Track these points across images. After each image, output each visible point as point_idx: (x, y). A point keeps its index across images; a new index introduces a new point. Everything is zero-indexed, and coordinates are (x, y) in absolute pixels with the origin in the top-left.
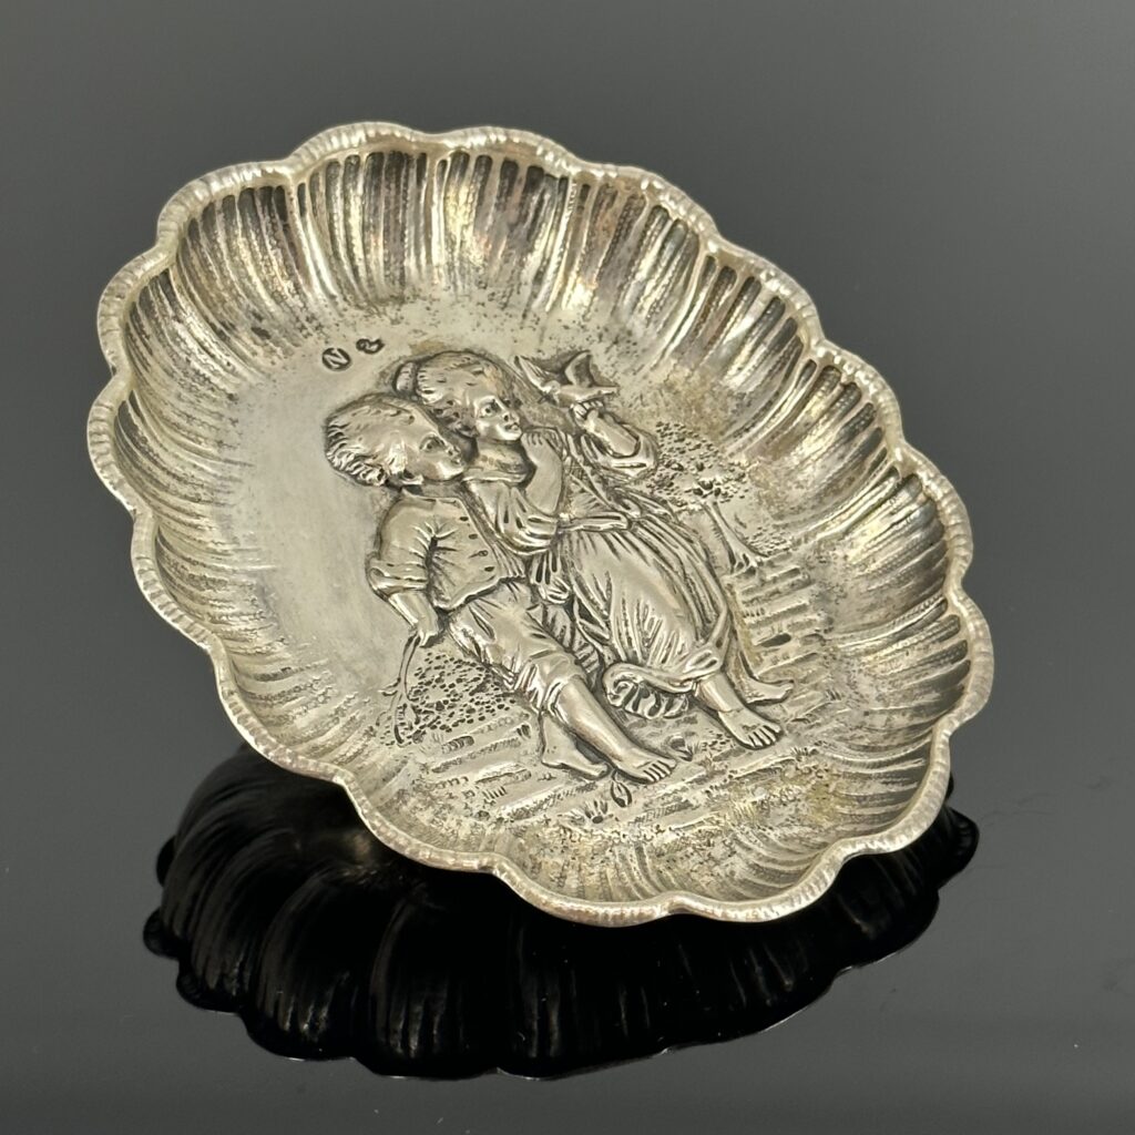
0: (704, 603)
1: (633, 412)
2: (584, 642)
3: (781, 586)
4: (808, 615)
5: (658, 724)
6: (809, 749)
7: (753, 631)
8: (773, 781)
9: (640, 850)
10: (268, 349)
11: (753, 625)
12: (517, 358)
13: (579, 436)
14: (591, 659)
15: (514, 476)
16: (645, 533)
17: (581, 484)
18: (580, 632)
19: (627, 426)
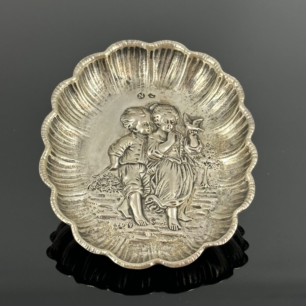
0: (185, 190)
1: (204, 138)
2: (149, 186)
3: (208, 195)
4: (210, 205)
5: (152, 213)
6: (184, 236)
7: (193, 202)
8: (170, 240)
9: (125, 240)
10: (127, 87)
11: (194, 201)
12: (184, 113)
13: (185, 138)
14: (148, 191)
15: (161, 140)
16: (183, 167)
17: (176, 149)
18: (150, 183)
19: (199, 140)
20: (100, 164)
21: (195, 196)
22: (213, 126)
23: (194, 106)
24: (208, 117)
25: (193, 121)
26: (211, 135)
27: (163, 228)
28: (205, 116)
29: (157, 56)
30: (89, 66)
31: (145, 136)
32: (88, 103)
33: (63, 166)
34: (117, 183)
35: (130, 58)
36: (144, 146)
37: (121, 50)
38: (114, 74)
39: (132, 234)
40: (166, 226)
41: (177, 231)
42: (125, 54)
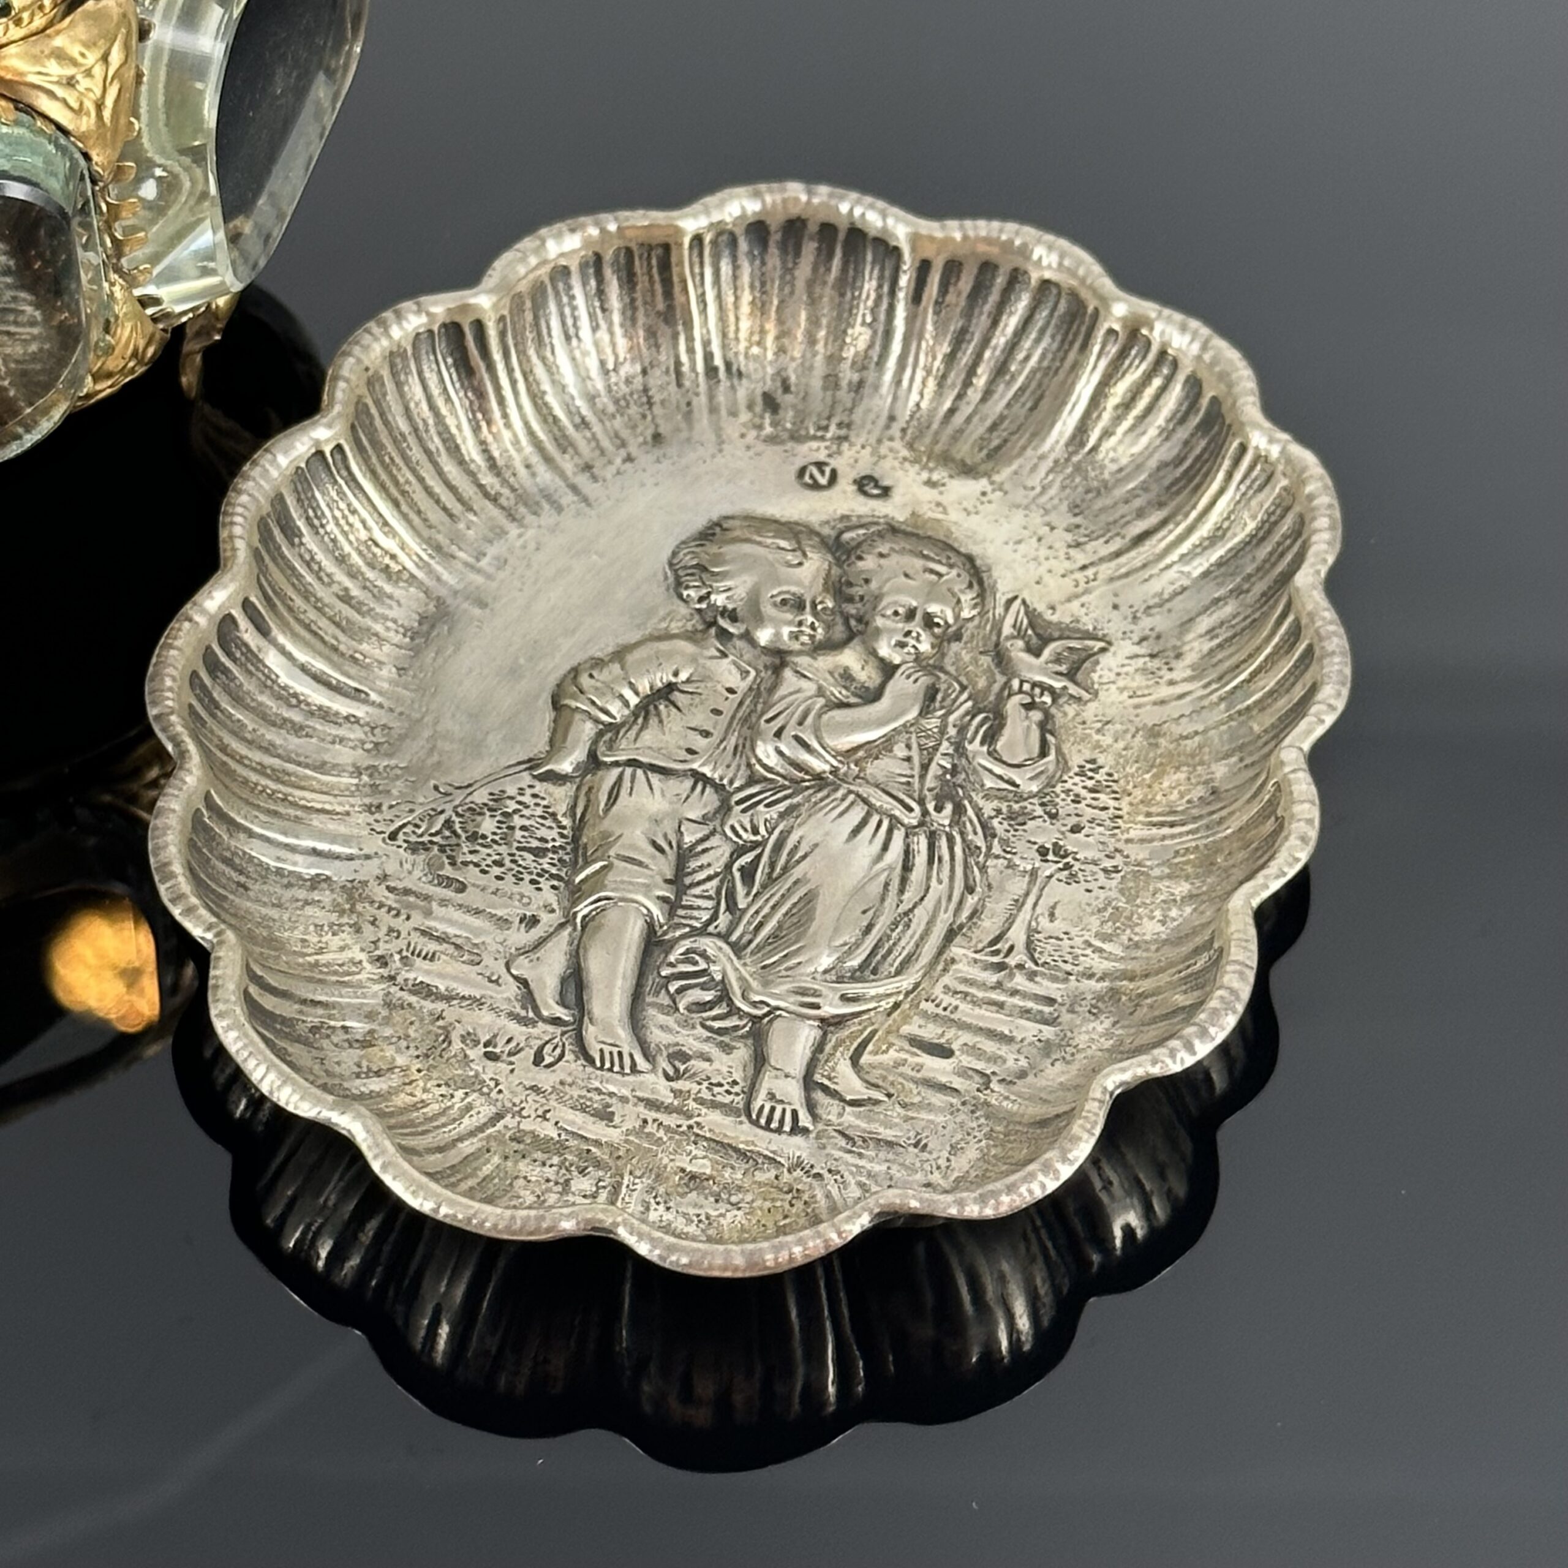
0: (895, 953)
1: (1079, 730)
2: (712, 893)
3: (1012, 1002)
4: (1003, 1050)
5: (686, 1024)
6: (815, 1171)
7: (917, 1020)
8: (733, 1168)
9: (499, 1117)
10: (757, 421)
11: (925, 1014)
12: (1016, 598)
13: (980, 712)
14: (696, 913)
15: (844, 692)
16: (921, 844)
17: (915, 753)
18: (722, 882)
19: (1049, 737)
20: (493, 741)
21: (938, 991)
22: (1148, 687)
23: (1080, 576)
24: (1136, 639)
25: (1046, 641)
26: (1118, 727)
27: (714, 1105)
28: (1119, 635)
29: (950, 298)
30: (583, 266)
31: (768, 660)
32: (528, 449)
33: (294, 701)
34: (550, 845)
35: (810, 284)
36: (748, 702)
37: (773, 228)
38: (706, 343)
39: (544, 1101)
40: (738, 1099)
41: (784, 1136)
42: (790, 258)
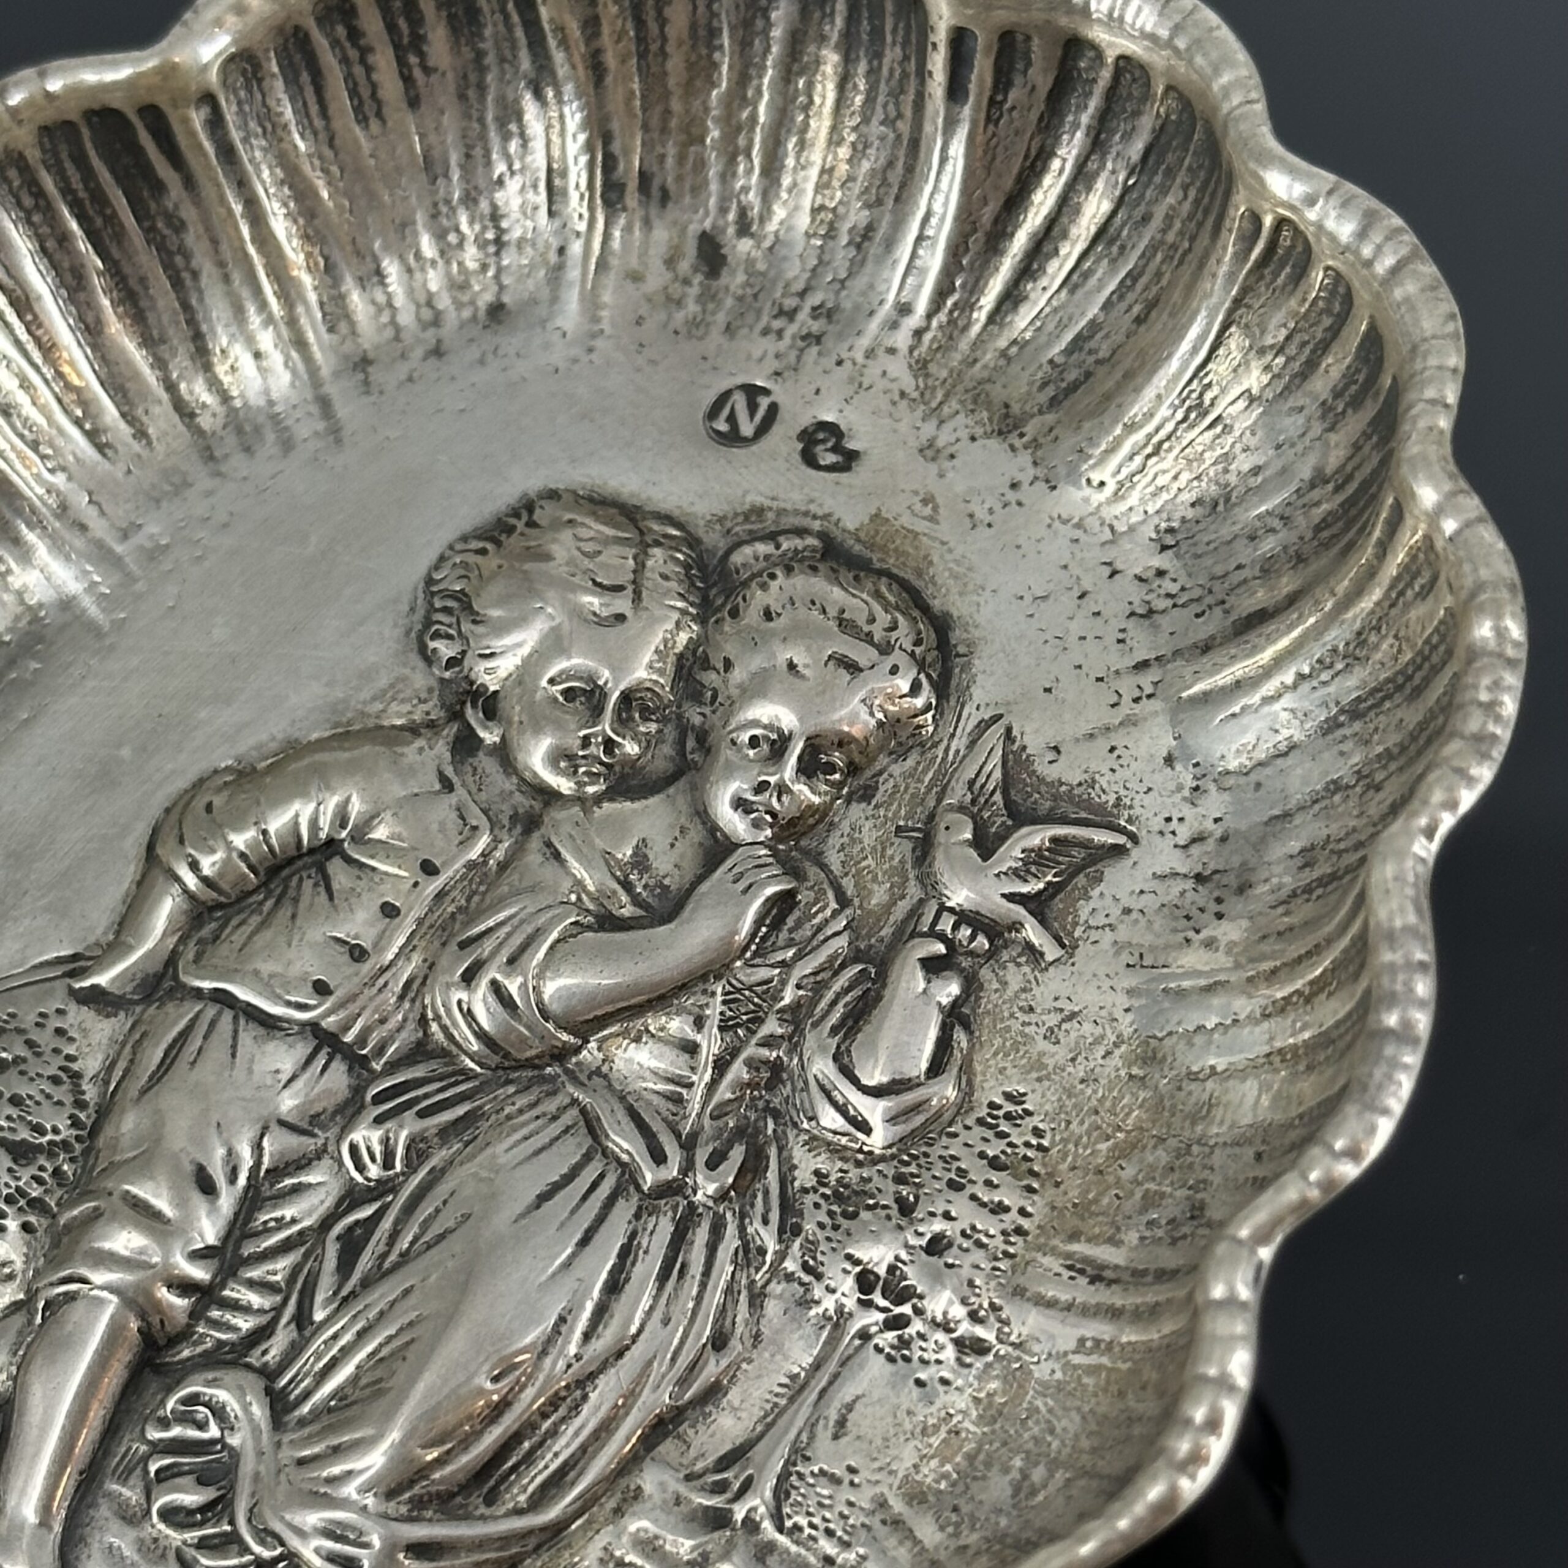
1: (1016, 1026)
2: (281, 1278)
14: (239, 1318)
15: (620, 895)
18: (305, 1256)
22: (1167, 949)
26: (1087, 1029)
28: (1157, 823)
29: (1016, 94)
34: (47, 1140)
36: (453, 893)
